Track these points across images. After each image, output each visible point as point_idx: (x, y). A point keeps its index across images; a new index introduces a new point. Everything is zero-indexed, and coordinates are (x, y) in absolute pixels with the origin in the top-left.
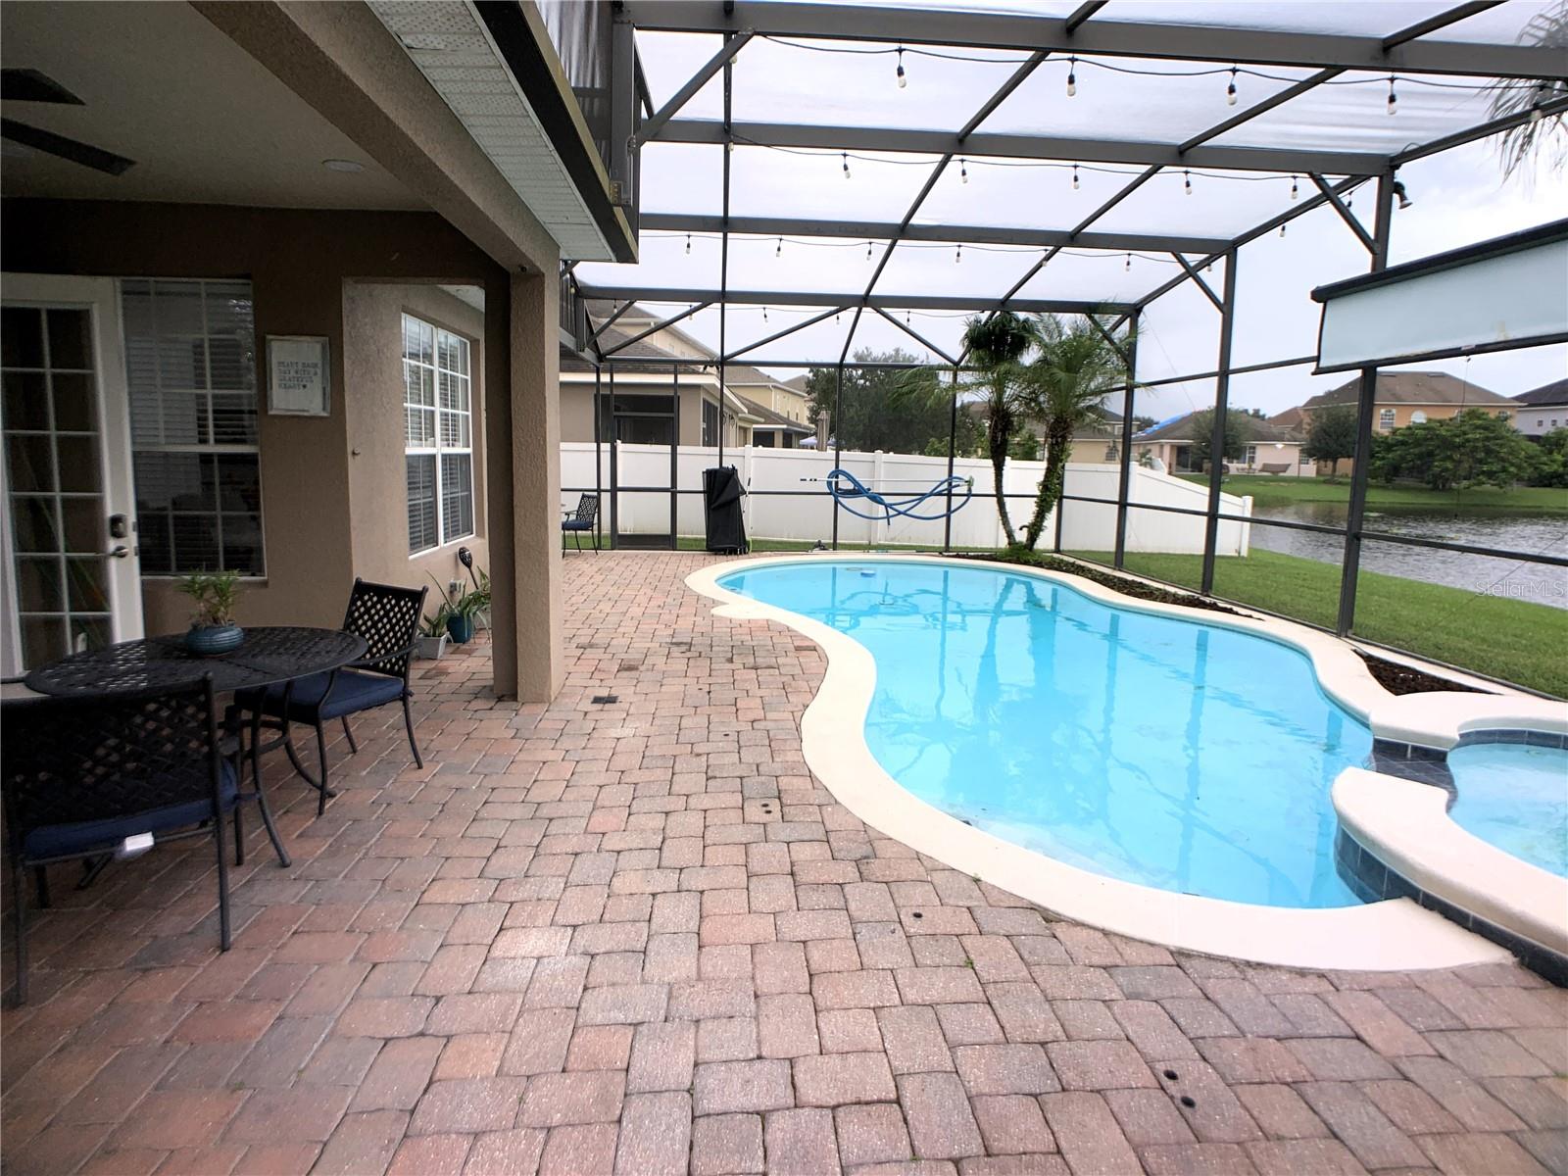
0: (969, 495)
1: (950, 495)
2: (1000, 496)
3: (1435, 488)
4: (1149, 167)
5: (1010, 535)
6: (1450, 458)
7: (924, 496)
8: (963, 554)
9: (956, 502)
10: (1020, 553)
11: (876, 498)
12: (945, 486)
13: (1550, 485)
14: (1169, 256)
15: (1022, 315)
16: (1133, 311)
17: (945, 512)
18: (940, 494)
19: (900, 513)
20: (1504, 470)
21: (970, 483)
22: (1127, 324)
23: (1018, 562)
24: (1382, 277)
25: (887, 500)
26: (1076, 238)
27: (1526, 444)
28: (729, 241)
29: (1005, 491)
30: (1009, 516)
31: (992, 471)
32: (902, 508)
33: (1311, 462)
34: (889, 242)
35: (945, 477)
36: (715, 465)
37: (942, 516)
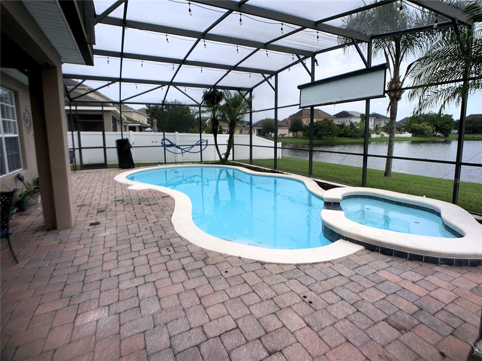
0: (207, 145)
1: (201, 145)
2: (216, 145)
3: (319, 138)
4: (256, 48)
5: (220, 156)
6: (321, 131)
7: (193, 146)
8: (207, 163)
9: (203, 147)
10: (224, 161)
11: (178, 147)
12: (199, 142)
13: (341, 137)
14: (260, 75)
15: (220, 90)
16: (250, 90)
17: (200, 150)
18: (198, 145)
19: (186, 151)
20: (333, 133)
21: (207, 141)
22: (249, 94)
23: (223, 164)
24: (314, 84)
25: (182, 147)
26: (235, 68)
27: (337, 126)
28: (123, 61)
29: (218, 143)
30: (220, 151)
31: (213, 137)
32: (187, 150)
33: (291, 133)
34: (179, 65)
35: (199, 139)
36: (120, 138)
37: (199, 152)
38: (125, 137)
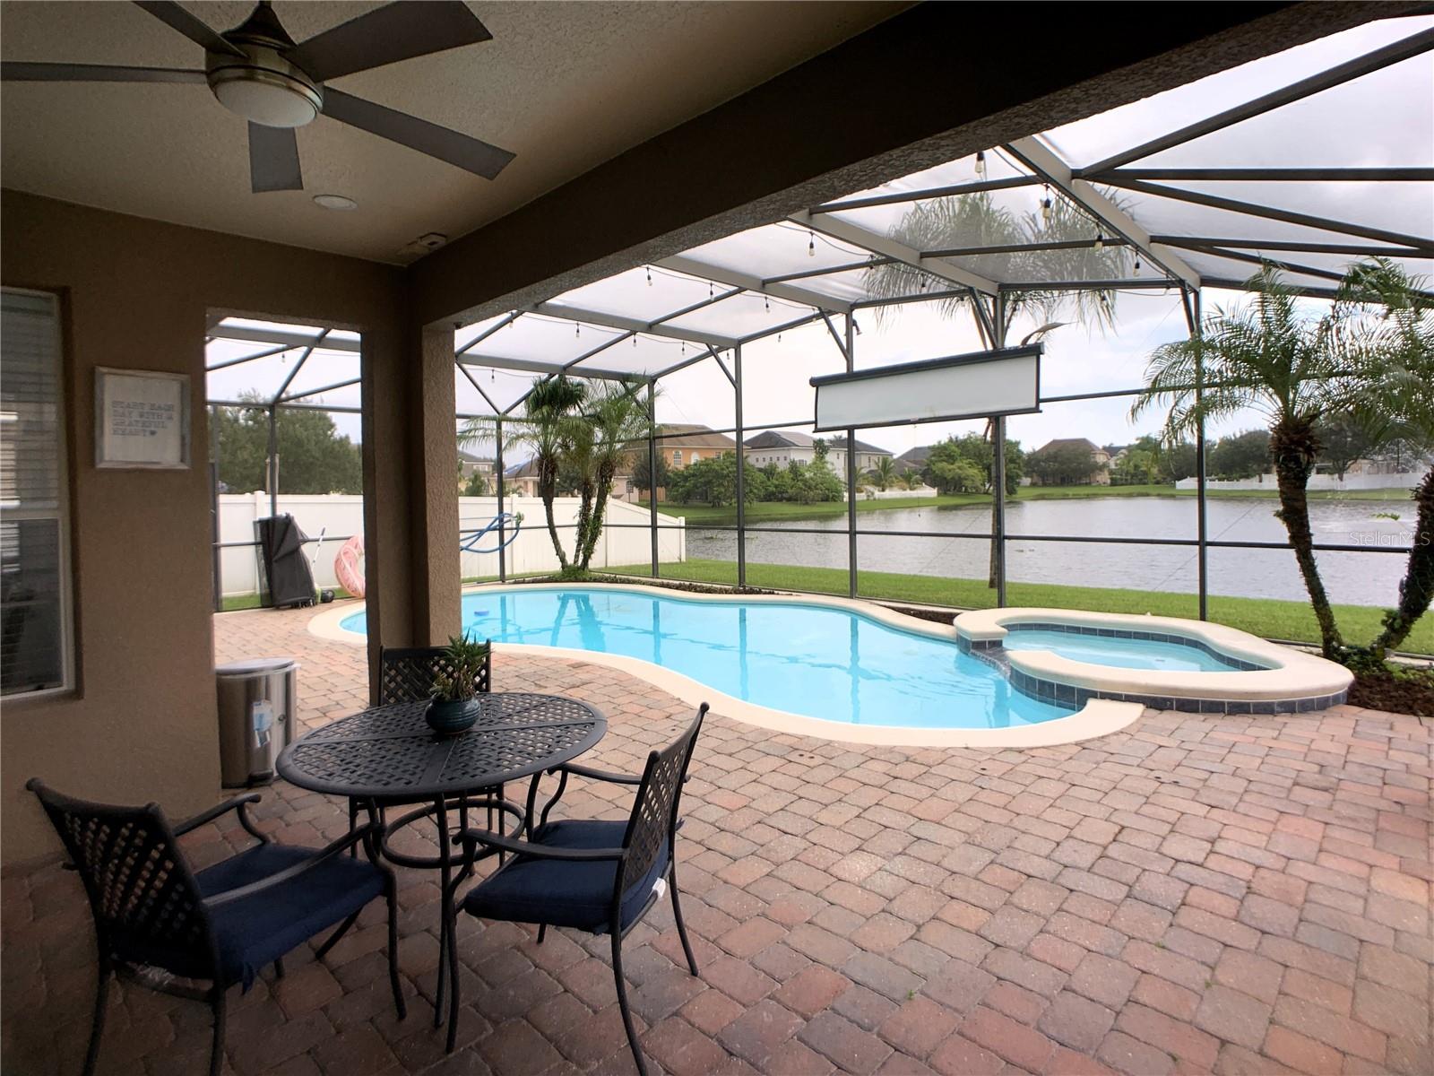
0: (519, 528)
1: (501, 530)
2: (551, 527)
5: (563, 560)
7: (481, 532)
8: (520, 580)
9: (507, 535)
10: (572, 573)
12: (497, 522)
16: (652, 380)
17: (497, 546)
18: (495, 529)
21: (520, 518)
22: (645, 388)
23: (574, 581)
24: (851, 377)
29: (556, 522)
30: (561, 543)
31: (544, 508)
32: (464, 544)
35: (496, 514)
36: (266, 514)
37: (496, 550)
38: (281, 512)
